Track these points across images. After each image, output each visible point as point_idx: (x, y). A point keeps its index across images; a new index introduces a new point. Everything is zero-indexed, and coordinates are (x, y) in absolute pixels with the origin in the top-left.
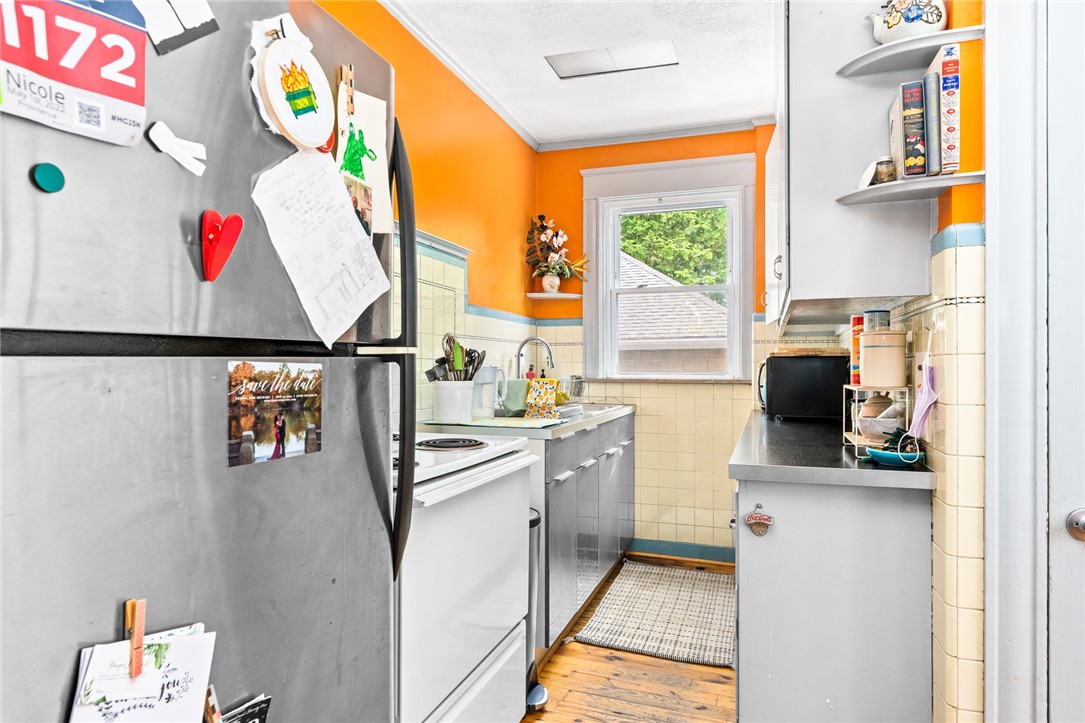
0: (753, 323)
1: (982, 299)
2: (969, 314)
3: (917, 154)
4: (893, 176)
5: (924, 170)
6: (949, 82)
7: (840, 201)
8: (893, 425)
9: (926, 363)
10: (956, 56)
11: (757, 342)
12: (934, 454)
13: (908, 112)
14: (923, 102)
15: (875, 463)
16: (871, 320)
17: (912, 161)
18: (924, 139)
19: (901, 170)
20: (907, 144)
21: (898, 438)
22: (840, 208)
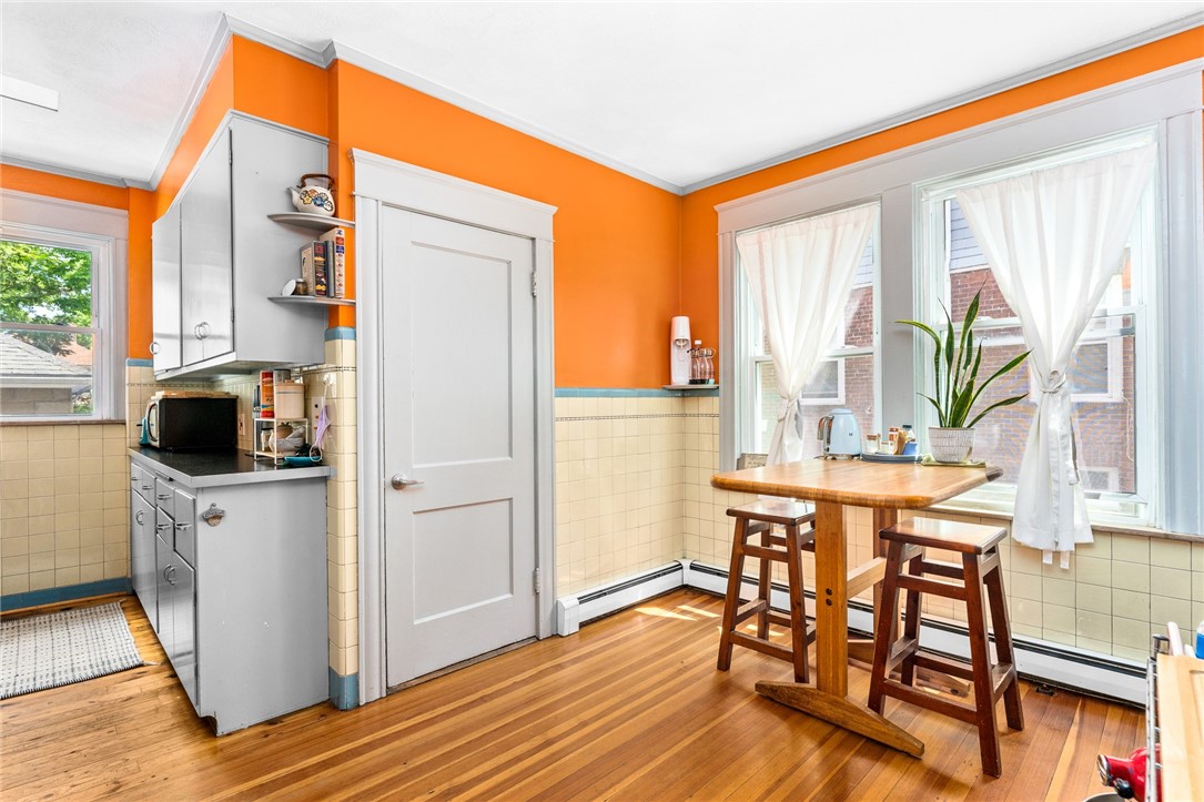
0: (127, 367)
1: (355, 369)
2: (348, 376)
3: (322, 284)
4: (306, 293)
5: (326, 293)
6: (340, 250)
7: (270, 299)
8: (298, 442)
9: (322, 402)
10: (343, 236)
11: (131, 384)
12: (329, 457)
13: (317, 259)
14: (325, 255)
15: (291, 465)
16: (279, 376)
17: (319, 287)
18: (326, 276)
19: (311, 289)
20: (317, 277)
21: (304, 449)
22: (271, 304)
